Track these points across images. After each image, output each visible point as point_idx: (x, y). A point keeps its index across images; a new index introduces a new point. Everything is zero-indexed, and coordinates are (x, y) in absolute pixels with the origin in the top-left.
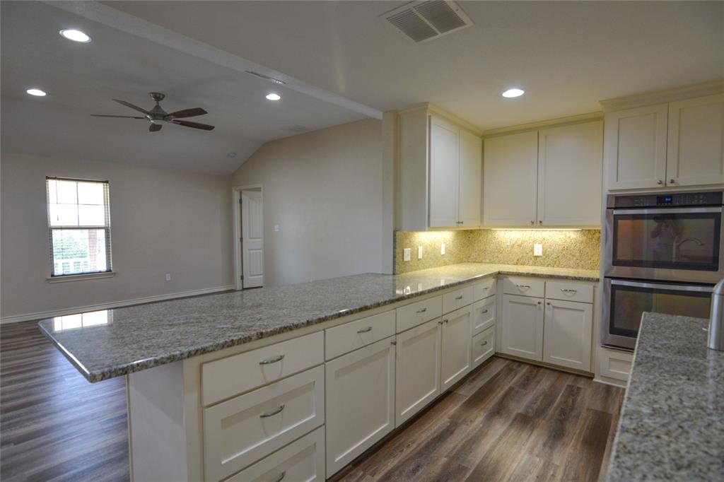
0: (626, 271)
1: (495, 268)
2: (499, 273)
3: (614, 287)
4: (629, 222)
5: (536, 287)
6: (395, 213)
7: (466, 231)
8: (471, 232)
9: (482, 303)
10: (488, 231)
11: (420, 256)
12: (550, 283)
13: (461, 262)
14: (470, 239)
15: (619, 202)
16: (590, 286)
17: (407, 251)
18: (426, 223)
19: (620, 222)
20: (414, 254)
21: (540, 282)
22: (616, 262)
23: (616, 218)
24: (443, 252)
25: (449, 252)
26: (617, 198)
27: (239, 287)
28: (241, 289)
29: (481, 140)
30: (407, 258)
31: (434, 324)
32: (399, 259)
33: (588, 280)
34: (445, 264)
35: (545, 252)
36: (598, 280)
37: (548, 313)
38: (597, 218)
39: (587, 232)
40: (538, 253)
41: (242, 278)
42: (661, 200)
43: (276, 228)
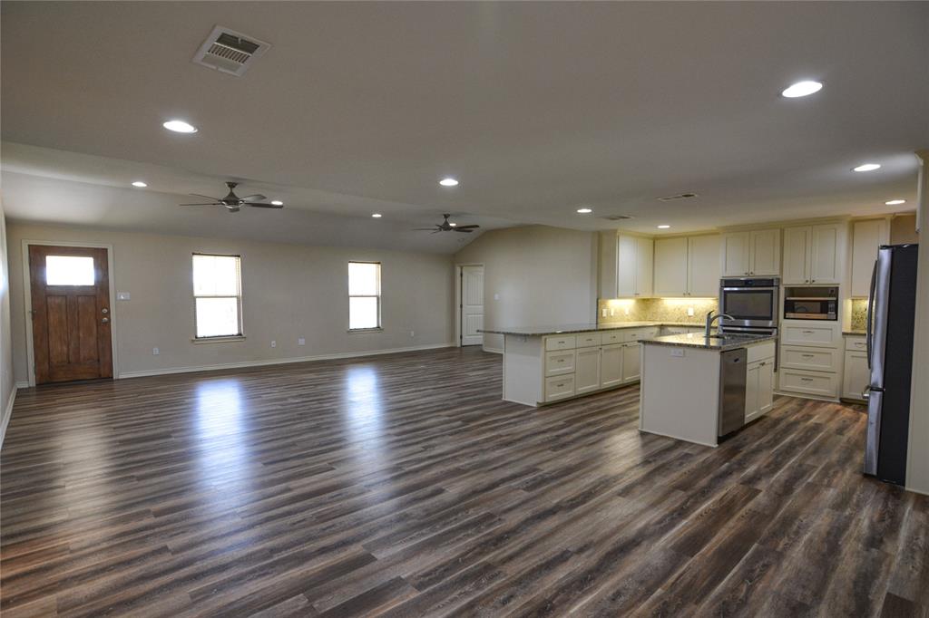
1: (660, 323)
2: (662, 325)
6: (598, 291)
7: (644, 300)
8: (648, 300)
10: (658, 300)
11: (612, 314)
17: (604, 311)
18: (615, 295)
19: (727, 295)
20: (608, 313)
23: (725, 292)
24: (627, 313)
26: (725, 281)
27: (459, 345)
29: (652, 241)
30: (604, 315)
31: (620, 346)
32: (599, 315)
35: (695, 313)
40: (691, 313)
41: (461, 337)
42: (747, 283)
43: (497, 297)
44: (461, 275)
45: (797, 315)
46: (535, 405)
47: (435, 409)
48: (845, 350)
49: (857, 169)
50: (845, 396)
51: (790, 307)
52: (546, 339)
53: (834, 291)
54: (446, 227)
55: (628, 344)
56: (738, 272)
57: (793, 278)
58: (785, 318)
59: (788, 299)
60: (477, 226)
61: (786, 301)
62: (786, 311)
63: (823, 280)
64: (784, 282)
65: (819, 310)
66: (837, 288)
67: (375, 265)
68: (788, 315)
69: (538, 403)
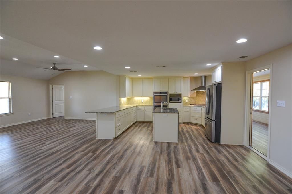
0: (156, 104)
1: (136, 105)
3: (155, 107)
4: (159, 96)
5: (143, 108)
6: (119, 95)
9: (135, 111)
10: (133, 98)
11: (122, 103)
12: (145, 107)
13: (128, 104)
14: (129, 99)
15: (155, 93)
16: (151, 107)
19: (155, 96)
21: (144, 107)
22: (155, 103)
23: (155, 95)
24: (125, 102)
25: (126, 102)
26: (155, 92)
27: (52, 117)
28: (52, 118)
29: (131, 80)
33: (151, 106)
34: (125, 105)
35: (144, 102)
36: (152, 106)
37: (145, 112)
38: (152, 95)
39: (151, 98)
40: (143, 102)
41: (53, 114)
42: (160, 93)
43: (71, 97)
44: (52, 89)
45: (173, 102)
46: (112, 139)
47: (72, 149)
48: (183, 110)
49: (207, 65)
50: (184, 122)
51: (171, 99)
52: (115, 114)
53: (180, 95)
54: (54, 68)
55: (131, 112)
56: (158, 90)
57: (171, 92)
58: (170, 102)
59: (170, 97)
60: (70, 69)
61: (170, 98)
62: (170, 101)
63: (178, 92)
64: (170, 93)
65: (177, 100)
66: (181, 94)
67: (7, 83)
68: (171, 101)
69: (113, 138)
